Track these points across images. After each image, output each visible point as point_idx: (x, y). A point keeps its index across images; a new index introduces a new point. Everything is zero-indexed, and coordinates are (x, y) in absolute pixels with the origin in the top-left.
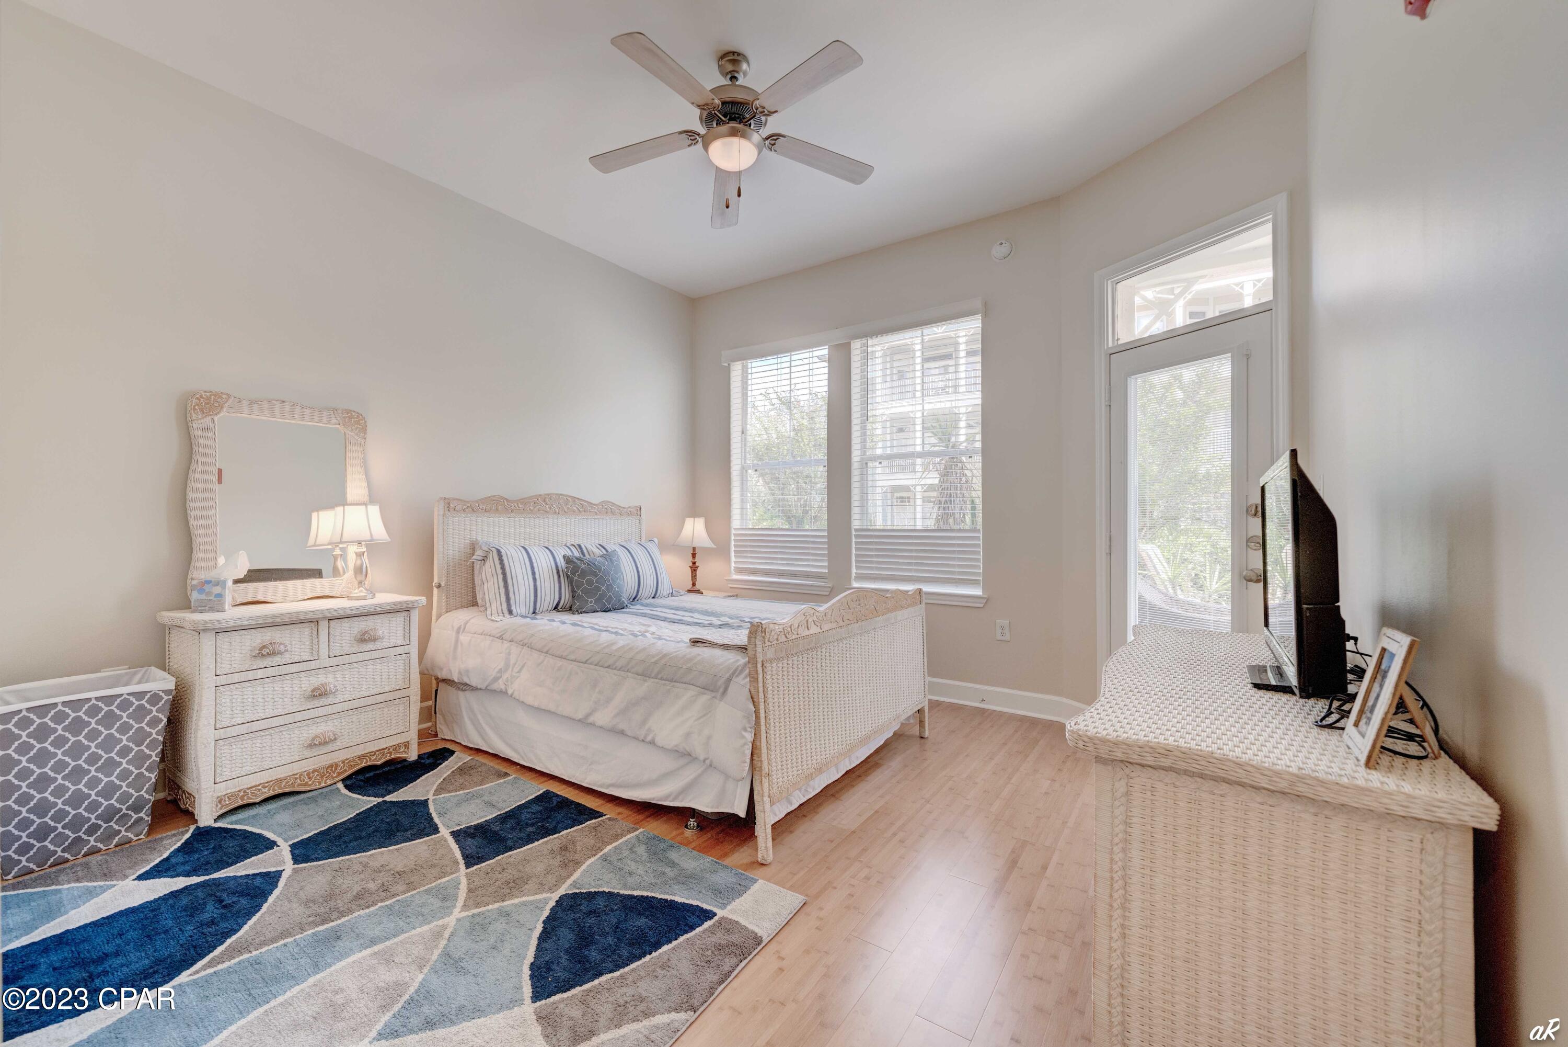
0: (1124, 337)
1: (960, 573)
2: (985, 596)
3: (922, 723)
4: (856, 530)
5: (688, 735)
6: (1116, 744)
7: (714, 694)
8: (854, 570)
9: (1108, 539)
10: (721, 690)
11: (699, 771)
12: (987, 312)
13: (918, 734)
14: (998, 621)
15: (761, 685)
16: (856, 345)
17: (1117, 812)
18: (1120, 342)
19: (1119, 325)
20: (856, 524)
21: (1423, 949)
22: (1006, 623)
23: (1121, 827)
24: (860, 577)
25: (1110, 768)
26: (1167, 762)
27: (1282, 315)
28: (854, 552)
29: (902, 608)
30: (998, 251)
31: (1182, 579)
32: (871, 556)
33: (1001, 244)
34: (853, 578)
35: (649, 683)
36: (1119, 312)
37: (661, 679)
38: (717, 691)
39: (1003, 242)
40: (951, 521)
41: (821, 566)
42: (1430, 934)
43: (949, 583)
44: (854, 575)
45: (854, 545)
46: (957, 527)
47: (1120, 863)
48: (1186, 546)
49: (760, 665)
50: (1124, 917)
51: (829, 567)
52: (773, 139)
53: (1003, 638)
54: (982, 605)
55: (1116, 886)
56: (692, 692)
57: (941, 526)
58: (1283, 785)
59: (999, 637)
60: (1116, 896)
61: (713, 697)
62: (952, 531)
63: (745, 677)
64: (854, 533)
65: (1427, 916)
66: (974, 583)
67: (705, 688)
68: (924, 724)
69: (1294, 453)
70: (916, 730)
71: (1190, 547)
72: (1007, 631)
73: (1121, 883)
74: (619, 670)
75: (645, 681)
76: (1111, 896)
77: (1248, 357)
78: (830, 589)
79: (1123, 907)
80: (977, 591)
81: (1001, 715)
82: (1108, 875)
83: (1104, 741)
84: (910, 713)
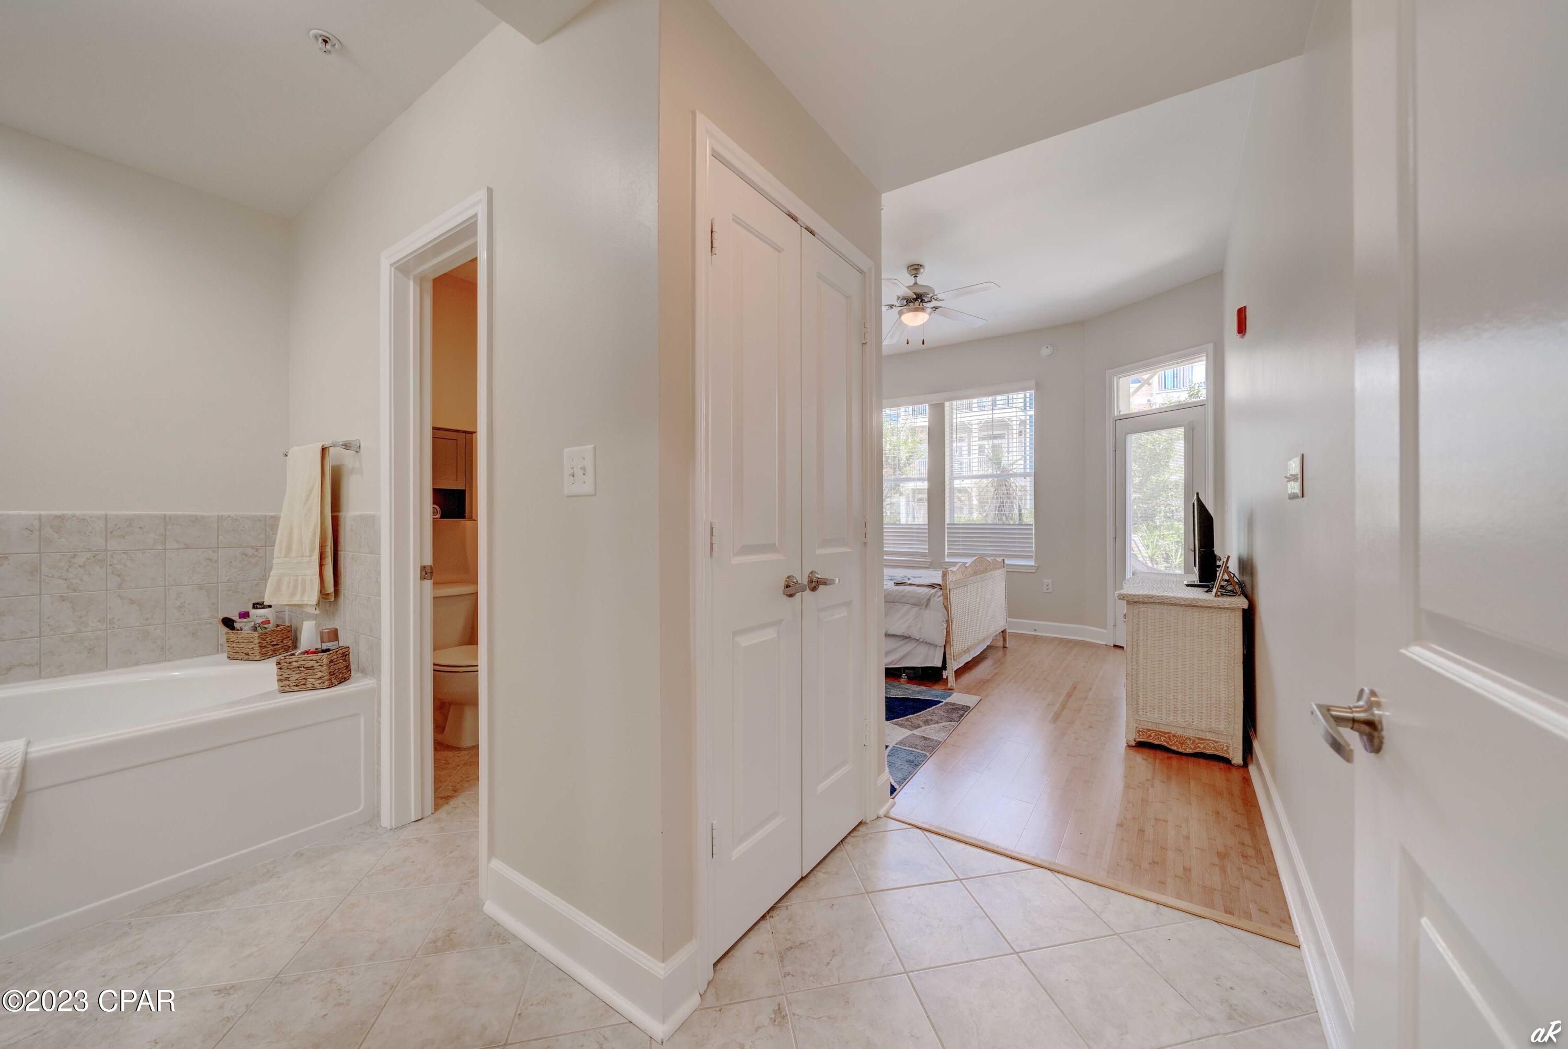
0: (1124, 411)
1: (1019, 551)
2: (1037, 565)
3: (1004, 639)
4: (947, 524)
5: (909, 627)
6: (1134, 595)
7: (921, 607)
8: (946, 551)
9: (1114, 529)
10: (925, 605)
11: (914, 646)
12: (1038, 388)
13: (1002, 646)
14: (1044, 580)
15: (949, 600)
16: (947, 404)
17: (1134, 621)
18: (1121, 413)
19: (1121, 402)
20: (947, 521)
21: (1230, 648)
22: (1049, 581)
23: (1136, 626)
24: (950, 555)
25: (1132, 606)
26: (1152, 600)
27: (1210, 408)
28: (946, 539)
29: (996, 569)
30: (1045, 352)
31: (1157, 556)
32: (959, 541)
33: (1047, 347)
34: (946, 555)
36: (1121, 394)
38: (922, 606)
39: (1049, 346)
40: (1004, 518)
41: (923, 548)
42: (1231, 643)
43: (1013, 557)
44: (946, 554)
45: (946, 535)
46: (1007, 523)
47: (1136, 639)
48: (1160, 537)
49: (948, 591)
50: (1137, 657)
51: (929, 549)
52: (935, 308)
53: (1048, 591)
54: (1034, 571)
55: (1134, 647)
56: (907, 607)
57: (997, 521)
58: (1188, 602)
59: (1045, 590)
60: (1134, 650)
61: (920, 609)
62: (1009, 524)
63: (940, 596)
64: (946, 526)
65: (1230, 638)
66: (1030, 557)
67: (914, 605)
68: (1006, 639)
69: (1198, 494)
70: (1000, 644)
71: (1163, 537)
72: (1050, 586)
73: (1136, 645)
76: (1132, 651)
77: (1193, 429)
78: (929, 563)
79: (1137, 654)
80: (1032, 563)
81: (1047, 638)
82: (1131, 644)
83: (1130, 595)
84: (998, 633)
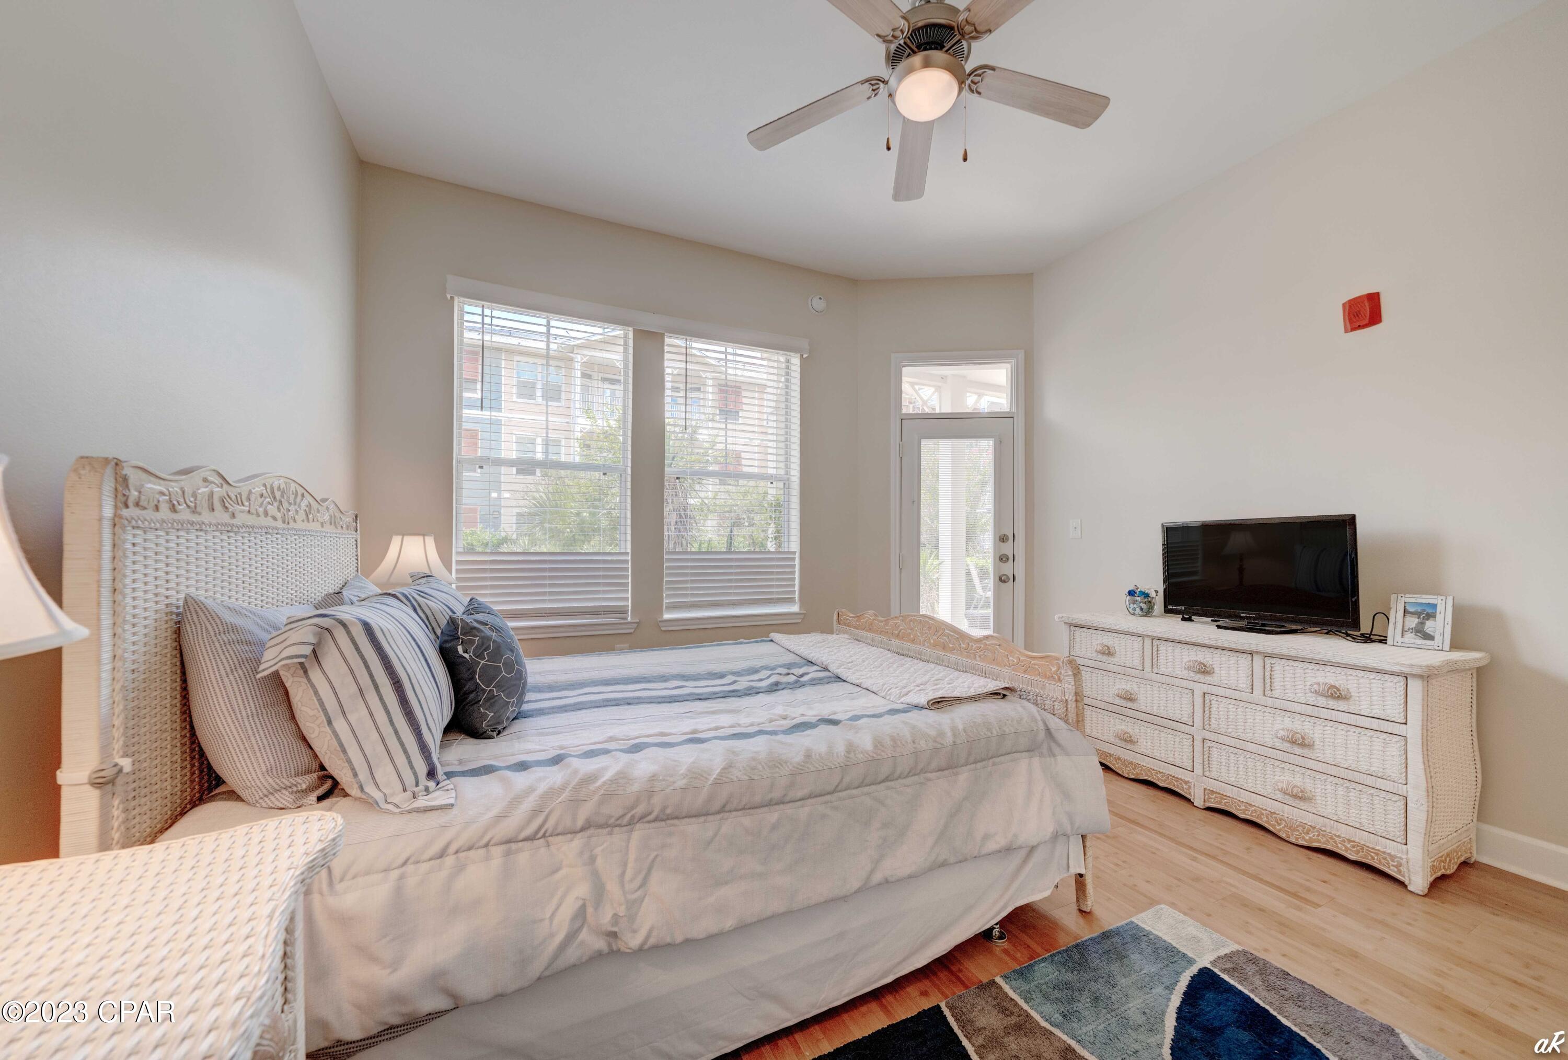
8: (666, 600)
9: (899, 558)
12: (806, 353)
16: (667, 340)
24: (672, 607)
28: (664, 578)
33: (820, 299)
34: (665, 609)
35: (964, 776)
37: (975, 762)
39: (822, 297)
41: (619, 599)
44: (665, 605)
45: (667, 570)
64: (668, 556)
66: (787, 601)
74: (907, 776)
75: (956, 774)
77: (1000, 443)
80: (795, 608)
